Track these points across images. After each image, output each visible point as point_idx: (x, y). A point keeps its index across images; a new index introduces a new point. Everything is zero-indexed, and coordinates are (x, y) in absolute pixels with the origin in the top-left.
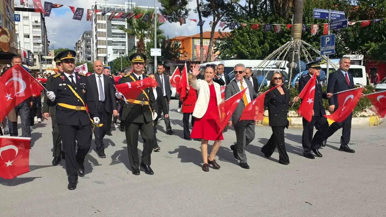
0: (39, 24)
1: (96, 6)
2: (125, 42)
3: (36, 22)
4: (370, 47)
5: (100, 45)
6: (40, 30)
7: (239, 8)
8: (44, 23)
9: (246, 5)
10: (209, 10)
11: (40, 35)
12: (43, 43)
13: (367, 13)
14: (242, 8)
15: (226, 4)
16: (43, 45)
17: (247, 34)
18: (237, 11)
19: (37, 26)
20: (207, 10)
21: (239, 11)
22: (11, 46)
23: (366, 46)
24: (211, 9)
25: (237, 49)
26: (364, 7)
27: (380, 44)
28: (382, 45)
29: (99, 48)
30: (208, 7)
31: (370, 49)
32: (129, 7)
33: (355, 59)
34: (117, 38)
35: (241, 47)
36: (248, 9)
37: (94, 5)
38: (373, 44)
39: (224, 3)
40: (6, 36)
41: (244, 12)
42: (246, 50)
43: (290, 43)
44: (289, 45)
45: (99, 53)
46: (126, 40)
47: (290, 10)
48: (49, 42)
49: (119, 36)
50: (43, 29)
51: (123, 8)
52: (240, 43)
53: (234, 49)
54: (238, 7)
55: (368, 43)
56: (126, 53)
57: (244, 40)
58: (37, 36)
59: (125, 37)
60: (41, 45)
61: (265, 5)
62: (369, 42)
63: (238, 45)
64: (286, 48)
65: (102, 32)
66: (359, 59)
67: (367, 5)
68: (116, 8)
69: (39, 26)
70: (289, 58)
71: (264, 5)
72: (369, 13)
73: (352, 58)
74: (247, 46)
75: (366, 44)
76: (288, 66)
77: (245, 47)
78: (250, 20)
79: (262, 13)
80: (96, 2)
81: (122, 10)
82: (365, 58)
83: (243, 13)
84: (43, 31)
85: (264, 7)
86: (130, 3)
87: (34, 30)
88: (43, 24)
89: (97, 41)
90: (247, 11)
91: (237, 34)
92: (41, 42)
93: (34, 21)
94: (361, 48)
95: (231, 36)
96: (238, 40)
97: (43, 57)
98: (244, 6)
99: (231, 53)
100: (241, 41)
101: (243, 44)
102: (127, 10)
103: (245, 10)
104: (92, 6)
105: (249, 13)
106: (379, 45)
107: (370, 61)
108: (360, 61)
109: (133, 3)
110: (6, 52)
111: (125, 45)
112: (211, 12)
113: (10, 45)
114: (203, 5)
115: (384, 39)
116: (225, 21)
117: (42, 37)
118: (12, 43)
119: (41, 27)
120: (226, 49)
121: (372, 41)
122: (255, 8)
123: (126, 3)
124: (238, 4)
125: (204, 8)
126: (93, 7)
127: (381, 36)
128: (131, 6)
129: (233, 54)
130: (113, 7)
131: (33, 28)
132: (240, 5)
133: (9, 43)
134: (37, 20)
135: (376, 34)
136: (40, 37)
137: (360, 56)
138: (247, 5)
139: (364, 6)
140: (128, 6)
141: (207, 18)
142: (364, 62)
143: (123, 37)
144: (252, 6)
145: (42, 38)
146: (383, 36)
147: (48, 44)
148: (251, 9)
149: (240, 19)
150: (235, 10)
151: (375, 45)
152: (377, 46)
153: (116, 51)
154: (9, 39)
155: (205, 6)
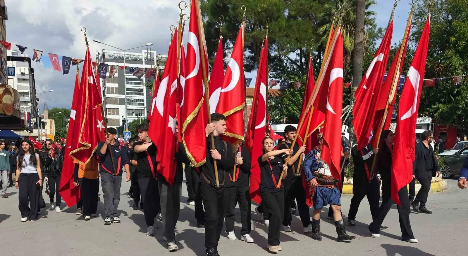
0: (27, 77)
1: (103, 54)
2: (143, 100)
3: (23, 74)
4: (438, 108)
5: (109, 103)
6: (28, 85)
7: (289, 61)
8: (33, 75)
9: (296, 58)
10: (252, 64)
11: (28, 91)
12: (32, 101)
13: (434, 70)
14: (292, 62)
15: (273, 57)
16: (32, 103)
17: (299, 93)
18: (287, 65)
19: (24, 79)
20: (250, 64)
21: (288, 65)
22: (15, 108)
23: (434, 108)
24: (254, 62)
25: (288, 110)
26: (430, 64)
27: (449, 106)
28: (450, 107)
29: (108, 108)
30: (251, 60)
31: (438, 111)
32: (148, 56)
33: (422, 123)
34: (132, 95)
35: (293, 108)
36: (299, 64)
37: (101, 53)
38: (441, 106)
39: (270, 55)
40: (9, 96)
41: (295, 66)
42: (298, 112)
43: (350, 107)
44: (349, 109)
45: (108, 115)
46: (144, 97)
47: (347, 66)
48: (38, 100)
49: (135, 93)
50: (31, 83)
51: (140, 57)
52: (292, 104)
53: (284, 111)
54: (287, 61)
55: (436, 105)
56: (144, 114)
57: (296, 99)
58: (24, 92)
59: (143, 94)
60: (30, 104)
61: (319, 60)
62: (437, 103)
63: (289, 106)
64: (345, 112)
65: (112, 88)
66: (427, 123)
67: (434, 62)
68: (131, 58)
69: (27, 79)
70: (349, 122)
71: (317, 59)
72: (436, 70)
73: (419, 121)
74: (299, 108)
75: (433, 106)
76: (349, 131)
77: (298, 108)
78: (302, 76)
79: (316, 69)
80: (103, 50)
81: (138, 59)
82: (433, 121)
83: (294, 68)
84: (31, 85)
85: (318, 61)
86: (149, 51)
87: (20, 84)
88: (31, 77)
89: (106, 99)
90: (298, 65)
91: (287, 93)
92: (30, 101)
93: (20, 73)
94: (428, 111)
95: (280, 96)
96: (289, 100)
97: (42, 120)
98: (294, 59)
99: (281, 115)
100: (292, 101)
101: (296, 105)
102: (145, 60)
103: (296, 64)
104: (99, 54)
105: (300, 67)
106: (447, 107)
107: (438, 125)
108: (428, 125)
109: (152, 52)
110: (9, 114)
111: (143, 104)
112: (254, 65)
113: (14, 106)
114: (245, 58)
115: (452, 99)
116: (273, 77)
117: (30, 93)
118: (16, 104)
119: (30, 81)
120: (274, 110)
121: (440, 102)
122: (307, 62)
123: (144, 51)
124: (287, 57)
125: (247, 61)
126: (100, 56)
127: (449, 96)
128: (150, 55)
129: (283, 116)
130: (127, 56)
131: (18, 82)
132: (289, 58)
133: (13, 105)
134: (24, 72)
135: (444, 95)
136: (27, 93)
137: (427, 119)
138: (298, 58)
139: (430, 62)
140: (146, 54)
141: (250, 72)
142: (432, 125)
143: (140, 94)
144: (303, 60)
145: (30, 95)
146: (451, 97)
147: (37, 103)
148: (302, 63)
149: (290, 76)
150: (285, 65)
151: (444, 107)
152: (446, 108)
153: (130, 112)
154: (13, 100)
155: (247, 59)
